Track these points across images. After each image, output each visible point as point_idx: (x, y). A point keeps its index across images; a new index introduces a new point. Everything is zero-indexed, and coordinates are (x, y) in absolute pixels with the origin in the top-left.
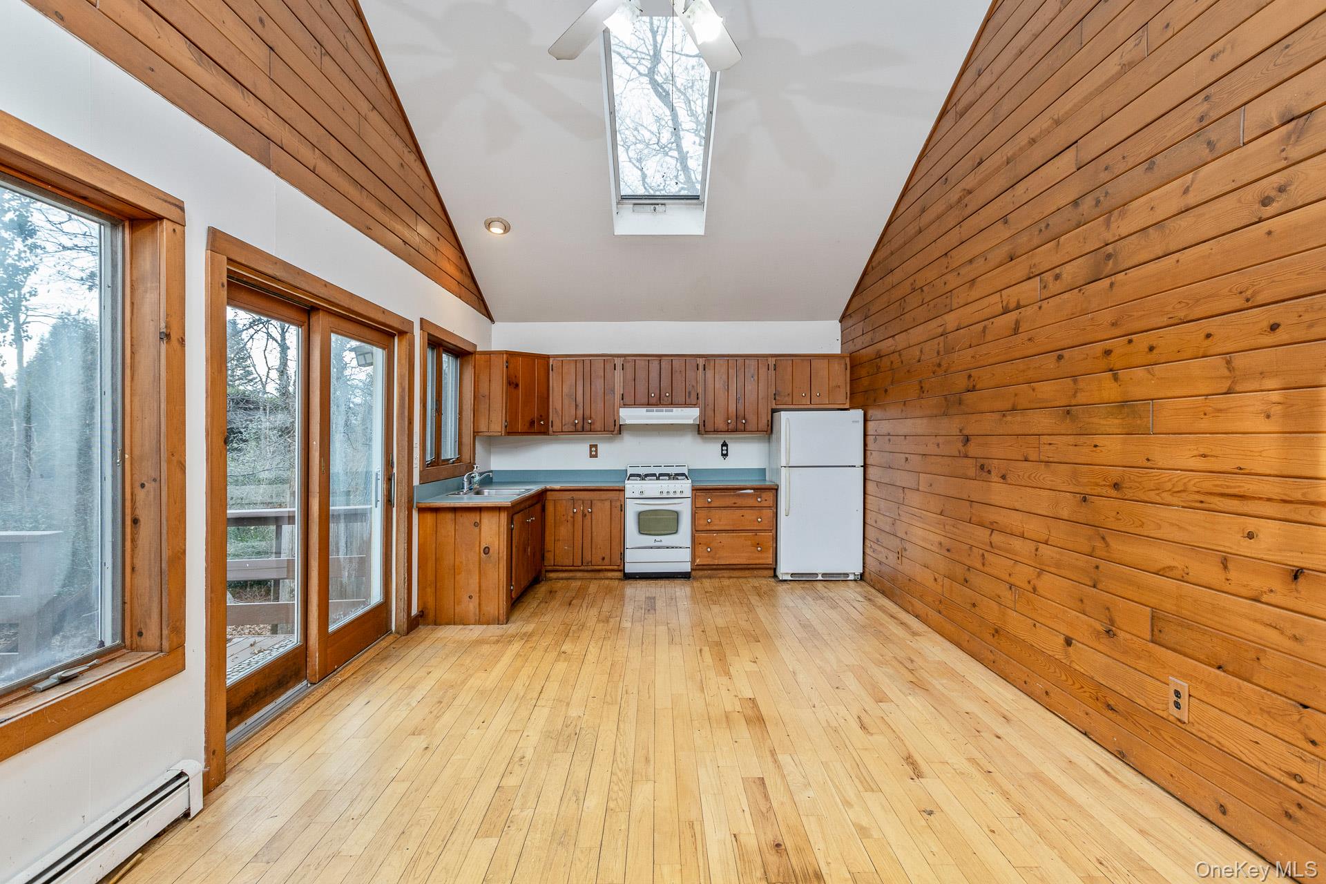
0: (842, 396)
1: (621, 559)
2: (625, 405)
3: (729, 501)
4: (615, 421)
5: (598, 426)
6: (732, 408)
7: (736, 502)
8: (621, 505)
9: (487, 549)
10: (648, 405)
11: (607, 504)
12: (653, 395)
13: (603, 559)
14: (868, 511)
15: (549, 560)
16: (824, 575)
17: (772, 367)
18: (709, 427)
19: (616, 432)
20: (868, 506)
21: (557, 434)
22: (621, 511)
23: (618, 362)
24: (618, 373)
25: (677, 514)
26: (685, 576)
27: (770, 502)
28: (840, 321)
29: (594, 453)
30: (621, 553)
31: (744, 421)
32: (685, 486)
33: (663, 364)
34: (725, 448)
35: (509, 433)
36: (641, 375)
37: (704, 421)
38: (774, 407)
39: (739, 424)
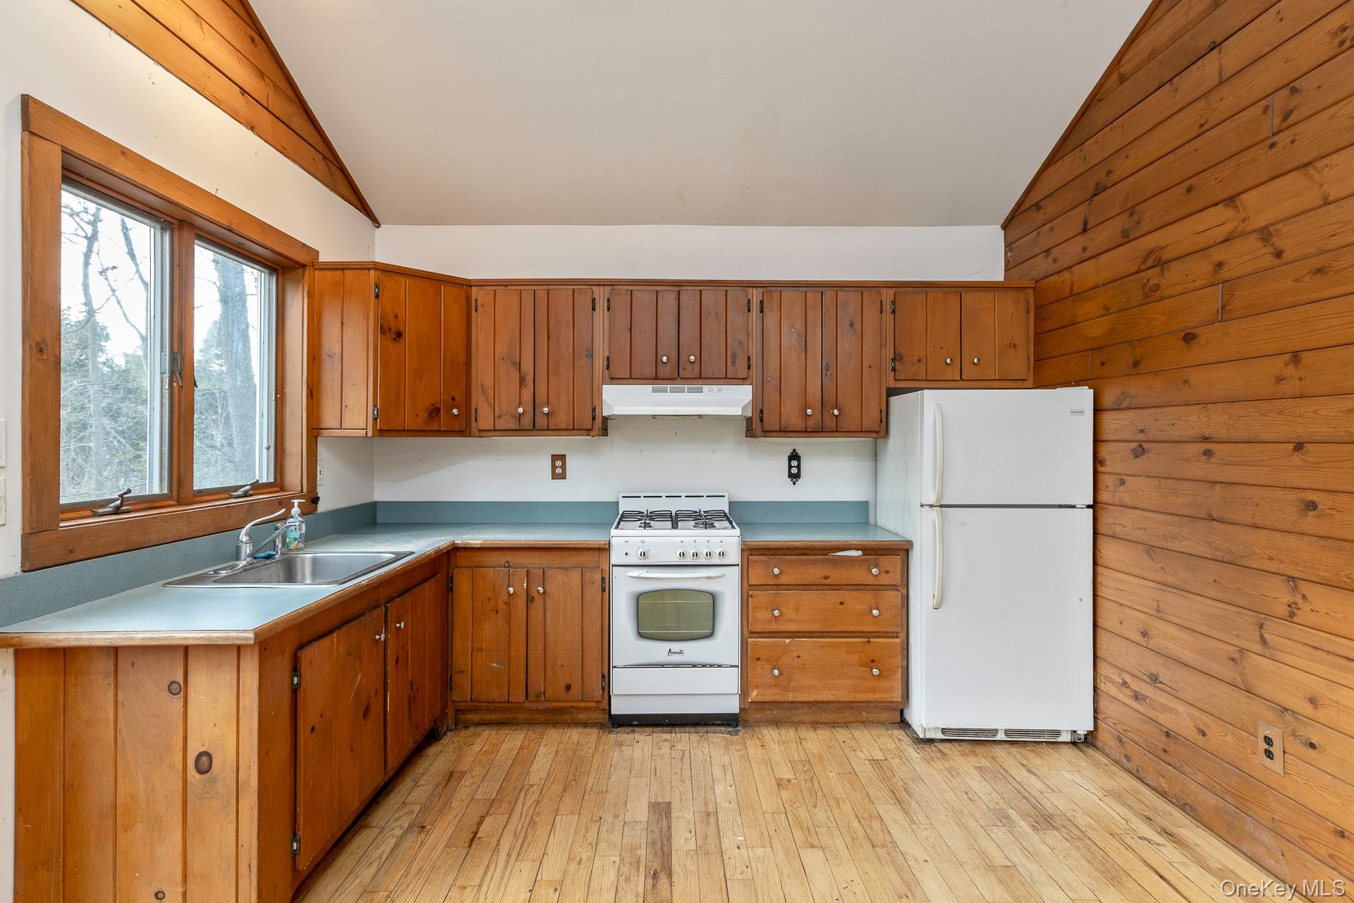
0: (1020, 362)
1: (603, 689)
2: (614, 380)
3: (813, 573)
4: (594, 409)
5: (562, 419)
6: (814, 387)
7: (828, 574)
8: (603, 579)
9: (205, 759)
10: (656, 378)
11: (575, 576)
12: (665, 359)
13: (568, 687)
14: (1100, 601)
15: (462, 691)
16: (1007, 732)
17: (888, 308)
18: (771, 421)
19: (596, 431)
20: (1102, 592)
21: (485, 434)
22: (603, 590)
23: (601, 294)
24: (601, 314)
25: (714, 597)
26: (728, 722)
27: (896, 578)
28: (1005, 227)
29: (559, 471)
30: (603, 677)
31: (836, 412)
32: (727, 540)
33: (685, 298)
34: (794, 463)
35: (382, 433)
36: (644, 320)
37: (762, 411)
38: (892, 384)
39: (827, 418)
